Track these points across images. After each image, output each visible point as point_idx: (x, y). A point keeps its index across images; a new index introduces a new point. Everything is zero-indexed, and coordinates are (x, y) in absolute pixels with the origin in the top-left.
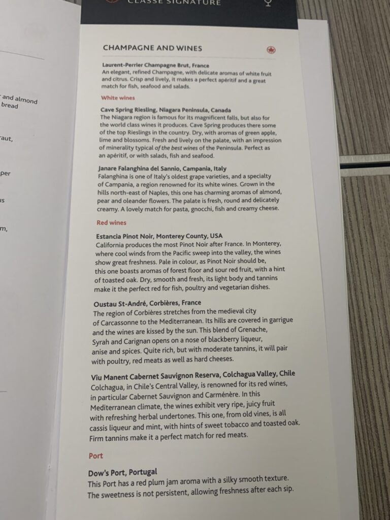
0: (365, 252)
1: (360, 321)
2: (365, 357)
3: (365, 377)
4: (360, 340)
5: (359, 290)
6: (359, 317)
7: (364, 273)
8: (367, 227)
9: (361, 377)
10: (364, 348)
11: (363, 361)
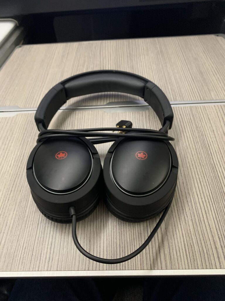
0: (208, 125)
1: (208, 145)
2: (212, 155)
3: (212, 161)
4: (209, 150)
5: (207, 136)
6: (208, 143)
7: (208, 131)
8: (208, 119)
9: (211, 161)
10: (211, 153)
11: (211, 156)
